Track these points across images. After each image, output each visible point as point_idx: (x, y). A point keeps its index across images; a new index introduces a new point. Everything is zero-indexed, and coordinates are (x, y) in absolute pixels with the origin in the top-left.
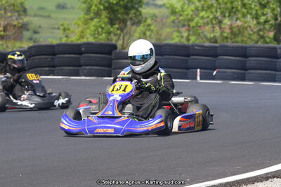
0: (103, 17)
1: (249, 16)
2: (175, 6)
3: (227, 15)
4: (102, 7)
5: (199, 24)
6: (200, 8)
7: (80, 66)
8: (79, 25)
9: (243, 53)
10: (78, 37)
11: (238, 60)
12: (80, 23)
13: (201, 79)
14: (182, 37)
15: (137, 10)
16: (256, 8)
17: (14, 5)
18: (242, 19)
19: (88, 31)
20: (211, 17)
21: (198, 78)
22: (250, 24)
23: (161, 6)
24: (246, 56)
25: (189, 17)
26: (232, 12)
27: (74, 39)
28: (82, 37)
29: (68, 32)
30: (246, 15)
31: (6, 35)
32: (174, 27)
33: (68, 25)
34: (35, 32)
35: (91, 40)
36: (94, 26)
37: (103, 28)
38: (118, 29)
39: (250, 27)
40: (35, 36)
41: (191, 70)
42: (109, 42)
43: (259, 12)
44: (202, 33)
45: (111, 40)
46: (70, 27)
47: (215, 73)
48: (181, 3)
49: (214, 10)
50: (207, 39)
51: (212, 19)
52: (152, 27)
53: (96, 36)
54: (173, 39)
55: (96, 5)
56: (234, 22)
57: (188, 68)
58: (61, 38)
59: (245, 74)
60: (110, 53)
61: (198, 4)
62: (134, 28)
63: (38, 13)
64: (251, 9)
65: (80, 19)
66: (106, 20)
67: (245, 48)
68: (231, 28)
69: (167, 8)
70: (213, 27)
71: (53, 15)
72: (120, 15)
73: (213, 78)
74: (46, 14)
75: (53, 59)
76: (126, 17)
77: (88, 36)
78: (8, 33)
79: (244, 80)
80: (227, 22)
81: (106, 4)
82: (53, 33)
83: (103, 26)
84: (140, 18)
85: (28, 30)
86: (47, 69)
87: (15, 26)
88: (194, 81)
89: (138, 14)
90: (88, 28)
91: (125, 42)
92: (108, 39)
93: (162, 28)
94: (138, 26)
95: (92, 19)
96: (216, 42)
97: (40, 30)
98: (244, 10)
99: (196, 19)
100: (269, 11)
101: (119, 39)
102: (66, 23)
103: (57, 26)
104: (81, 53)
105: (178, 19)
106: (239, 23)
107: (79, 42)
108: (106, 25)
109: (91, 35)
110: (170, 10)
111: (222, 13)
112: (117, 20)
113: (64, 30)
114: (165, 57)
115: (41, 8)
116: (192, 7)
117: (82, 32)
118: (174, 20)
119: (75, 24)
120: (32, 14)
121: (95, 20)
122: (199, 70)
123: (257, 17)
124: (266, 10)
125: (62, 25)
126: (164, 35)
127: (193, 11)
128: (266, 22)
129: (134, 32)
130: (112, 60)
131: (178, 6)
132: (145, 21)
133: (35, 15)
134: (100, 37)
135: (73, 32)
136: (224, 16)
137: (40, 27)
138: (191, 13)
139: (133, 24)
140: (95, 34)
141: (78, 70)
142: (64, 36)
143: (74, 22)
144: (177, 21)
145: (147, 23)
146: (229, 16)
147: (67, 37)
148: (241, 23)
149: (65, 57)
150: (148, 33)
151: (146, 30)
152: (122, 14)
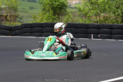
0: (51, 12)
1: (111, 12)
2: (81, 8)
3: (102, 11)
4: (50, 8)
5: (91, 16)
6: (91, 9)
7: (43, 33)
8: (40, 15)
9: (111, 27)
10: (40, 21)
12: (41, 14)
13: (93, 38)
14: (83, 21)
15: (65, 9)
16: (115, 9)
17: (14, 7)
18: (109, 13)
20: (96, 12)
21: (92, 38)
23: (73, 8)
24: (112, 29)
25: (87, 12)
26: (104, 10)
27: (38, 21)
28: (42, 21)
29: (36, 18)
30: (110, 12)
32: (79, 17)
33: (36, 15)
34: (21, 19)
35: (45, 22)
36: (47, 16)
37: (50, 17)
38: (57, 17)
39: (112, 17)
41: (89, 35)
42: (53, 23)
43: (116, 11)
44: (92, 19)
45: (54, 22)
46: (36, 16)
47: (99, 36)
48: (83, 7)
49: (97, 9)
50: (94, 21)
51: (96, 13)
53: (48, 20)
54: (79, 22)
55: (48, 7)
56: (105, 15)
58: (32, 21)
59: (111, 36)
61: (90, 7)
62: (63, 17)
63: (22, 10)
64: (112, 9)
66: (52, 14)
68: (104, 17)
69: (77, 9)
70: (96, 17)
71: (28, 11)
72: (57, 12)
73: (98, 38)
74: (25, 11)
75: (31, 29)
76: (60, 12)
77: (44, 20)
78: (11, 19)
79: (111, 39)
80: (102, 14)
81: (52, 7)
82: (28, 19)
83: (51, 16)
84: (66, 13)
85: (18, 18)
86: (29, 34)
87: (14, 16)
88: (90, 39)
89: (65, 11)
90: (44, 17)
92: (52, 21)
93: (74, 17)
94: (65, 16)
95: (45, 13)
96: (98, 23)
97: (23, 18)
98: (109, 10)
99: (89, 14)
100: (120, 10)
101: (57, 21)
103: (30, 16)
104: (43, 27)
105: (82, 13)
108: (52, 16)
110: (79, 10)
111: (100, 11)
113: (34, 17)
114: (78, 29)
115: (23, 9)
116: (88, 8)
117: (42, 19)
118: (80, 13)
119: (39, 15)
120: (20, 11)
121: (47, 13)
122: (92, 35)
123: (115, 13)
124: (118, 10)
125: (33, 15)
126: (75, 20)
127: (88, 10)
128: (118, 15)
129: (64, 19)
131: (82, 8)
132: (68, 14)
133: (21, 12)
134: (50, 21)
136: (101, 12)
137: (23, 16)
138: (87, 11)
139: (62, 15)
140: (47, 19)
141: (42, 34)
142: (34, 20)
143: (38, 14)
144: (81, 14)
145: (69, 15)
146: (103, 12)
147: (35, 20)
148: (108, 15)
149: (36, 29)
150: (70, 19)
151: (69, 18)
152: (58, 11)
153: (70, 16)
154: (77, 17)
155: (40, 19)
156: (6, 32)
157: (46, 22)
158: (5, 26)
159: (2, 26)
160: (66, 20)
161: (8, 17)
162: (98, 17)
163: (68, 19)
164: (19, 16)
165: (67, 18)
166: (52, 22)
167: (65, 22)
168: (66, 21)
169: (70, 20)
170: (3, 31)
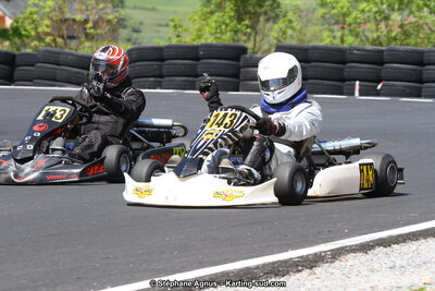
0: (228, 9)
1: (426, 9)
3: (396, 7)
5: (359, 21)
7: (197, 76)
8: (195, 20)
9: (419, 59)
10: (193, 37)
11: (412, 70)
12: (196, 17)
13: (360, 95)
14: (334, 37)
18: (417, 14)
19: (207, 28)
20: (375, 9)
21: (357, 93)
22: (427, 21)
24: (422, 64)
25: (345, 10)
26: (403, 3)
27: (188, 39)
28: (199, 37)
29: (180, 30)
30: (422, 9)
31: (97, 35)
32: (323, 24)
33: (180, 20)
34: (136, 31)
35: (211, 40)
36: (216, 22)
37: (227, 25)
38: (247, 27)
39: (427, 24)
40: (135, 35)
41: (347, 83)
42: (236, 44)
44: (363, 32)
45: (238, 41)
46: (182, 23)
47: (379, 87)
50: (368, 40)
51: (376, 12)
52: (294, 24)
53: (218, 35)
54: (322, 40)
56: (406, 17)
57: (343, 80)
58: (170, 38)
59: (420, 88)
60: (238, 59)
62: (269, 25)
63: (138, 4)
65: (195, 13)
66: (232, 14)
67: (422, 53)
68: (401, 26)
70: (377, 25)
71: (159, 7)
72: (250, 8)
73: (378, 93)
74: (150, 6)
75: (160, 66)
77: (207, 35)
78: (99, 31)
79: (419, 96)
80: (396, 17)
82: (158, 31)
83: (228, 21)
84: (277, 11)
85: (125, 27)
86: (152, 79)
87: (109, 21)
88: (351, 97)
89: (275, 5)
90: (207, 25)
91: (257, 44)
92: (233, 39)
93: (306, 26)
94: (275, 22)
95: (212, 13)
96: (381, 44)
97: (142, 28)
99: (354, 14)
101: (249, 39)
102: (177, 18)
103: (164, 23)
104: (198, 59)
105: (329, 12)
106: (412, 19)
107: (195, 43)
108: (232, 21)
109: (212, 34)
111: (389, 6)
112: (246, 13)
113: (175, 27)
114: (313, 64)
117: (200, 30)
118: (325, 14)
119: (190, 19)
120: (131, 5)
121: (217, 14)
122: (358, 83)
125: (173, 20)
126: (309, 35)
127: (349, 2)
129: (271, 30)
130: (239, 68)
132: (284, 16)
133: (135, 8)
134: (224, 37)
135: (186, 30)
136: (393, 10)
137: (141, 24)
138: (348, 5)
139: (268, 20)
140: (216, 33)
141: (194, 82)
142: (174, 36)
143: (188, 17)
144: (327, 16)
145: (287, 18)
146: (399, 9)
147: (178, 36)
148: (414, 20)
149: (176, 64)
150: (290, 32)
151: (287, 27)
152: (253, 6)
153: (290, 21)
154: (316, 25)
155: (195, 33)
156: (79, 73)
157: (214, 42)
158: (77, 56)
159: (64, 53)
160: (276, 35)
161: (90, 25)
162: (382, 25)
163: (284, 33)
164: (128, 23)
165: (281, 29)
166: (231, 43)
167: (275, 41)
168: (277, 38)
169: (292, 37)
170: (68, 71)
